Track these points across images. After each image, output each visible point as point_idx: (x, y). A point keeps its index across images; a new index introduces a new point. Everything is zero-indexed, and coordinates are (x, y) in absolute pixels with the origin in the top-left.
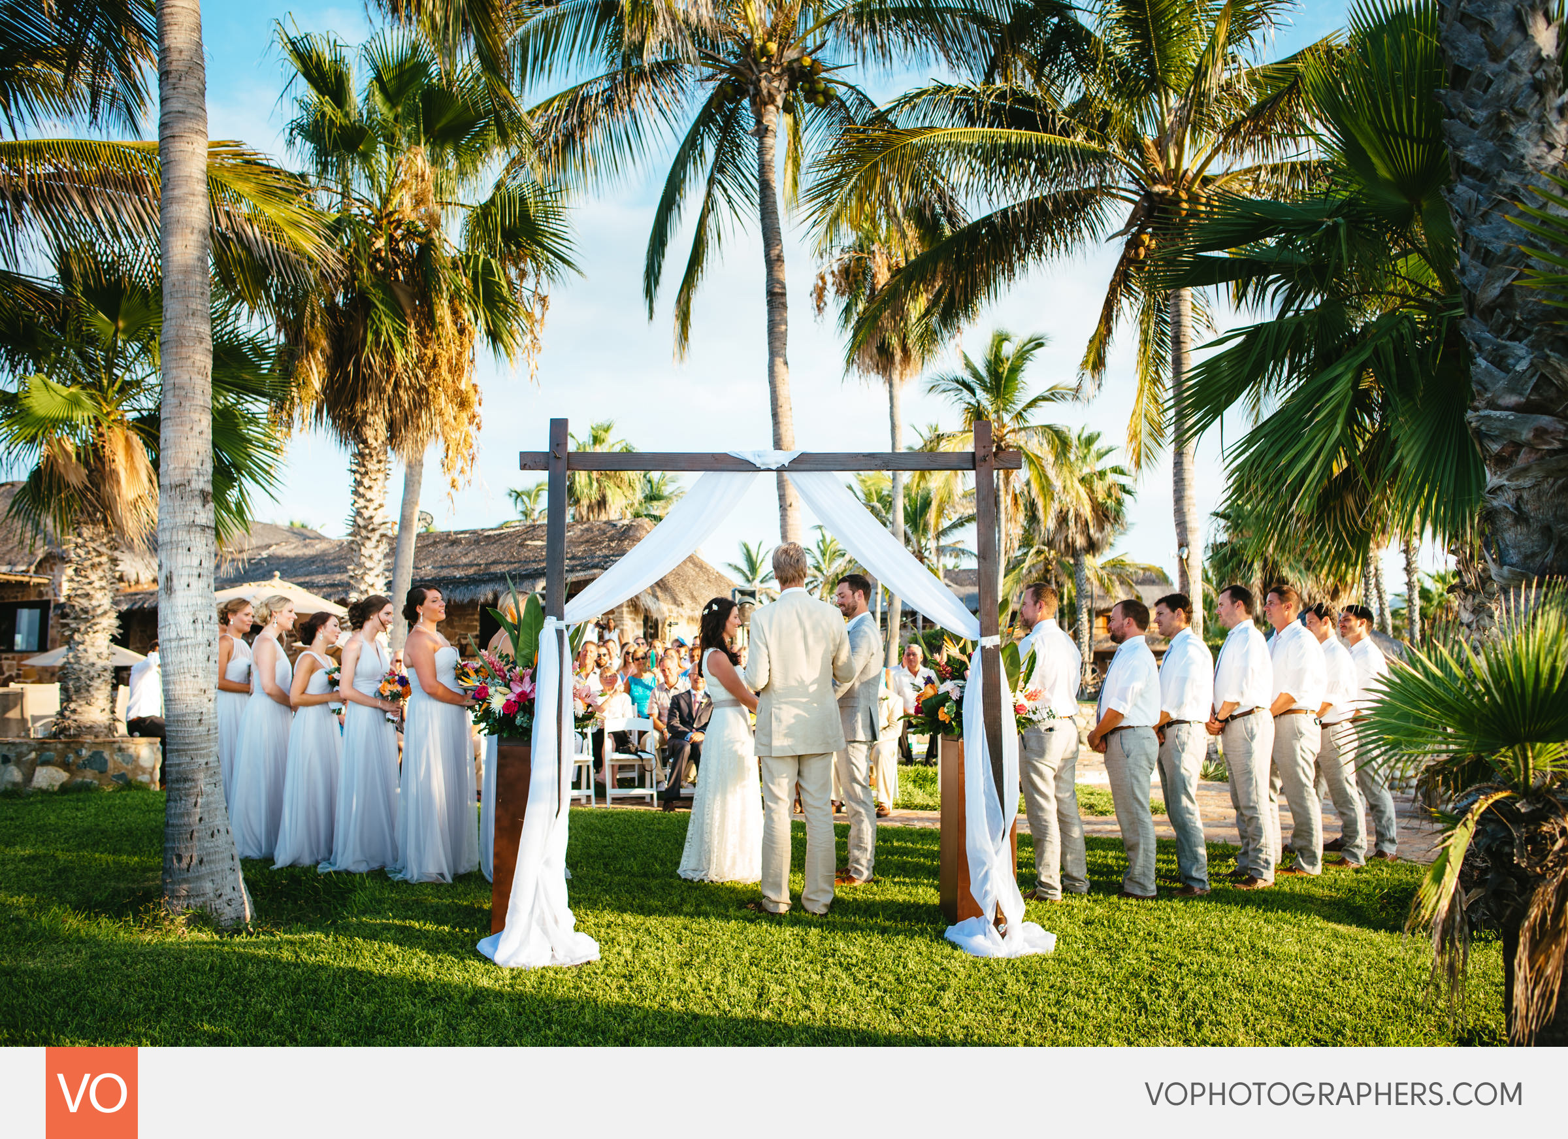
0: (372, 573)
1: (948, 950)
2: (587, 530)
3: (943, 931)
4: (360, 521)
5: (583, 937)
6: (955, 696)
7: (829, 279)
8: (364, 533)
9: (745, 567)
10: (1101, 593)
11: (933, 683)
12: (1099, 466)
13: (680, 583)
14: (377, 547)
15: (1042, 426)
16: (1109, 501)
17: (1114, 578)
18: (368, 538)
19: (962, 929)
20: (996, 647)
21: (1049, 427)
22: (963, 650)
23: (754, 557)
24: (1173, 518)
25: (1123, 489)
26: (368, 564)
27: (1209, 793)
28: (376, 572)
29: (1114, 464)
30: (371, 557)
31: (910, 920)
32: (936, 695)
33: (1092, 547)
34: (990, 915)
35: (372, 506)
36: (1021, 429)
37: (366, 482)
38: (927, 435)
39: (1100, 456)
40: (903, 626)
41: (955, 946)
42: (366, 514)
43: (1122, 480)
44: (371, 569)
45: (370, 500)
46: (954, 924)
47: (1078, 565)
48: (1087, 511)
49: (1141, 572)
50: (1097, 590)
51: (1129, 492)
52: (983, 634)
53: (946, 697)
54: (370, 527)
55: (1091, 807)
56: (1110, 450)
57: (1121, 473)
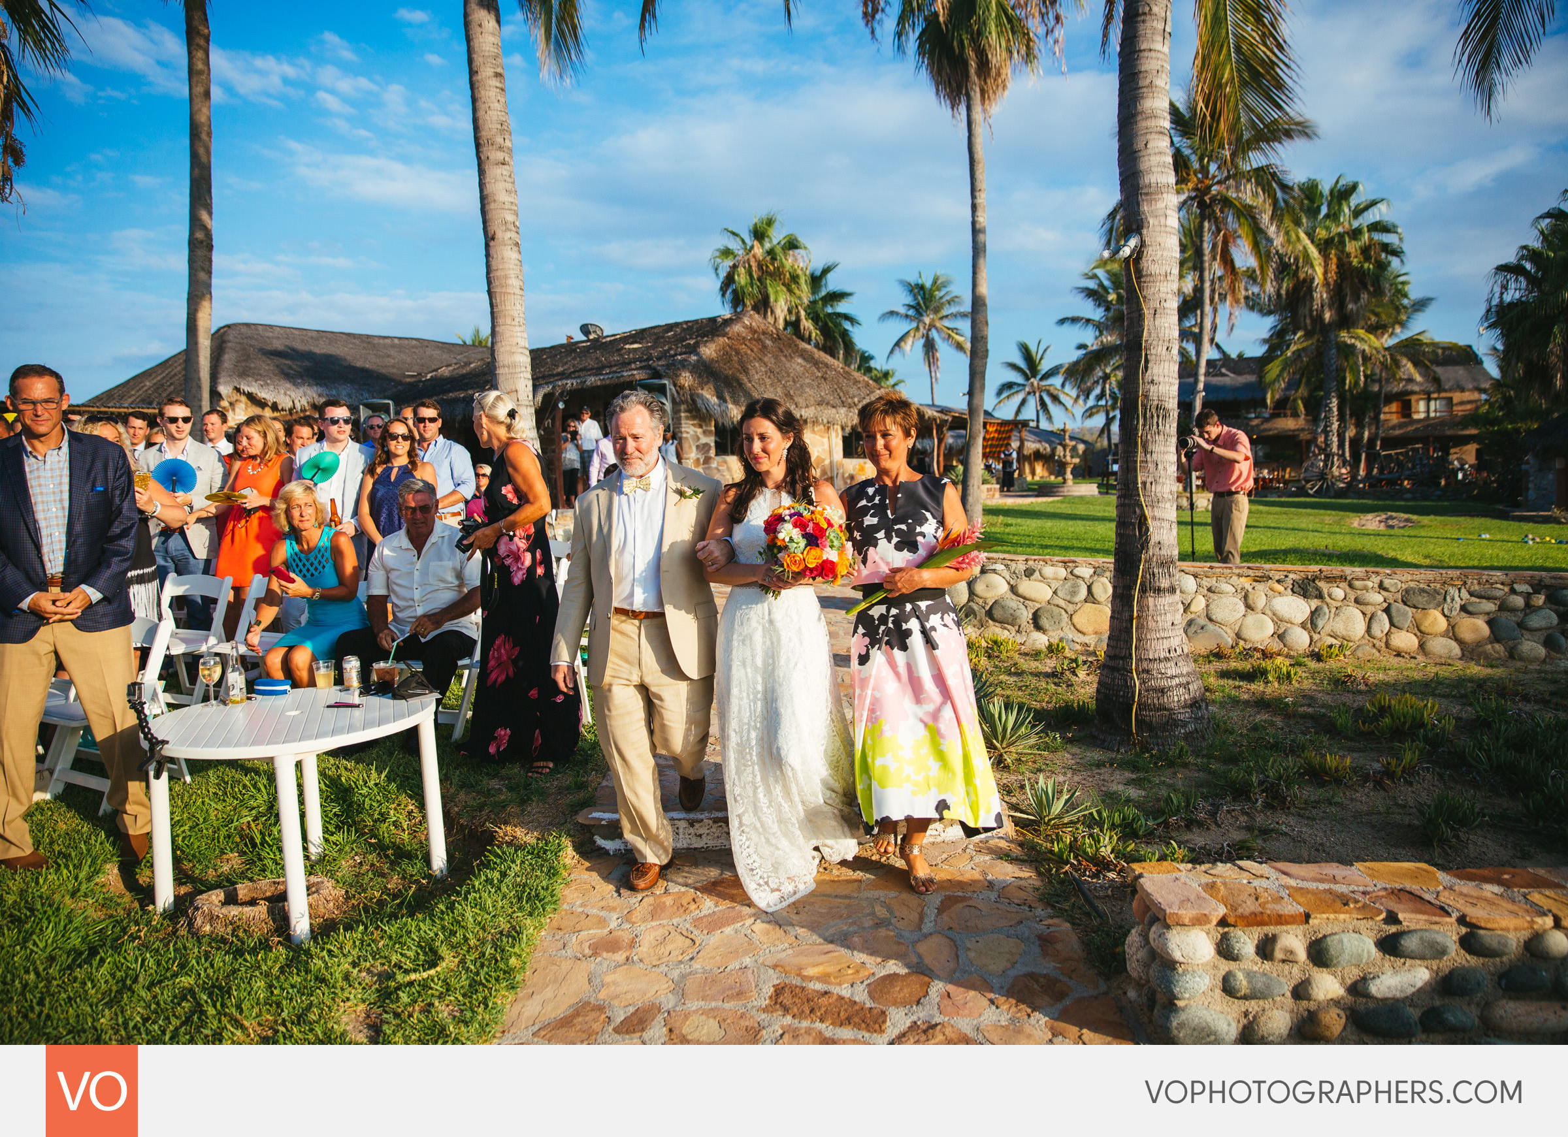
12: (1352, 225)
16: (1367, 265)
25: (1386, 247)
29: (1376, 220)
39: (1357, 213)
47: (1327, 342)
51: (1396, 253)
56: (1372, 203)
57: (1386, 230)
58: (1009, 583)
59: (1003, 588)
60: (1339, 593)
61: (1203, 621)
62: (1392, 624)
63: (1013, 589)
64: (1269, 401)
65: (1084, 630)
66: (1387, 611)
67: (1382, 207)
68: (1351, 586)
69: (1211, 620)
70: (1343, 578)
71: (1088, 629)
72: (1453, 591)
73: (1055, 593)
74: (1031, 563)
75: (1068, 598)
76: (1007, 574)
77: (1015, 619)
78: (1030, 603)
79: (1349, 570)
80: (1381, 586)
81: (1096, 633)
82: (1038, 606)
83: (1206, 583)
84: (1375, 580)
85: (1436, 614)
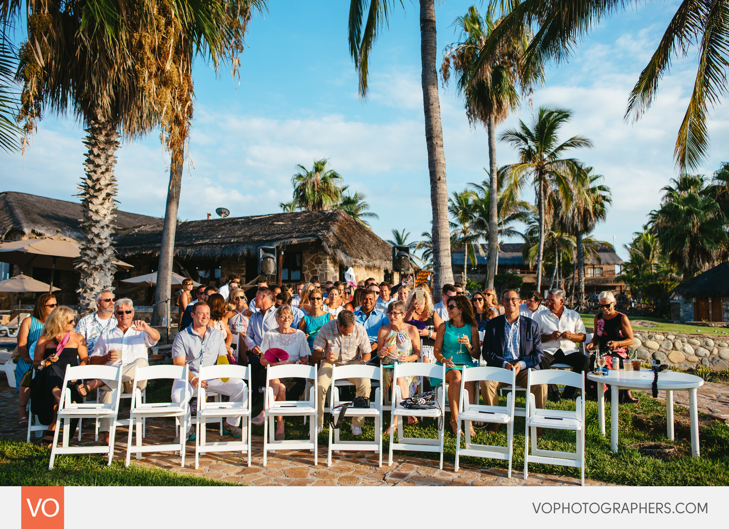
0: (98, 225)
2: (308, 216)
4: (89, 182)
7: (452, 61)
8: (92, 192)
12: (591, 186)
13: (361, 246)
14: (102, 204)
15: (566, 160)
16: (597, 204)
17: (589, 248)
18: (96, 197)
21: (570, 160)
23: (401, 237)
25: (604, 198)
26: (95, 218)
28: (102, 224)
29: (600, 185)
30: (97, 212)
36: (554, 162)
37: (96, 151)
39: (592, 181)
42: (95, 177)
43: (604, 193)
44: (97, 222)
45: (99, 166)
49: (600, 245)
51: (608, 201)
54: (97, 187)
56: (597, 177)
57: (604, 190)
58: (642, 342)
59: (640, 343)
63: (644, 344)
64: (530, 266)
65: (674, 362)
67: (600, 179)
71: (676, 361)
73: (660, 346)
74: (650, 333)
75: (666, 348)
76: (641, 338)
77: (646, 357)
78: (651, 350)
81: (678, 363)
82: (654, 351)
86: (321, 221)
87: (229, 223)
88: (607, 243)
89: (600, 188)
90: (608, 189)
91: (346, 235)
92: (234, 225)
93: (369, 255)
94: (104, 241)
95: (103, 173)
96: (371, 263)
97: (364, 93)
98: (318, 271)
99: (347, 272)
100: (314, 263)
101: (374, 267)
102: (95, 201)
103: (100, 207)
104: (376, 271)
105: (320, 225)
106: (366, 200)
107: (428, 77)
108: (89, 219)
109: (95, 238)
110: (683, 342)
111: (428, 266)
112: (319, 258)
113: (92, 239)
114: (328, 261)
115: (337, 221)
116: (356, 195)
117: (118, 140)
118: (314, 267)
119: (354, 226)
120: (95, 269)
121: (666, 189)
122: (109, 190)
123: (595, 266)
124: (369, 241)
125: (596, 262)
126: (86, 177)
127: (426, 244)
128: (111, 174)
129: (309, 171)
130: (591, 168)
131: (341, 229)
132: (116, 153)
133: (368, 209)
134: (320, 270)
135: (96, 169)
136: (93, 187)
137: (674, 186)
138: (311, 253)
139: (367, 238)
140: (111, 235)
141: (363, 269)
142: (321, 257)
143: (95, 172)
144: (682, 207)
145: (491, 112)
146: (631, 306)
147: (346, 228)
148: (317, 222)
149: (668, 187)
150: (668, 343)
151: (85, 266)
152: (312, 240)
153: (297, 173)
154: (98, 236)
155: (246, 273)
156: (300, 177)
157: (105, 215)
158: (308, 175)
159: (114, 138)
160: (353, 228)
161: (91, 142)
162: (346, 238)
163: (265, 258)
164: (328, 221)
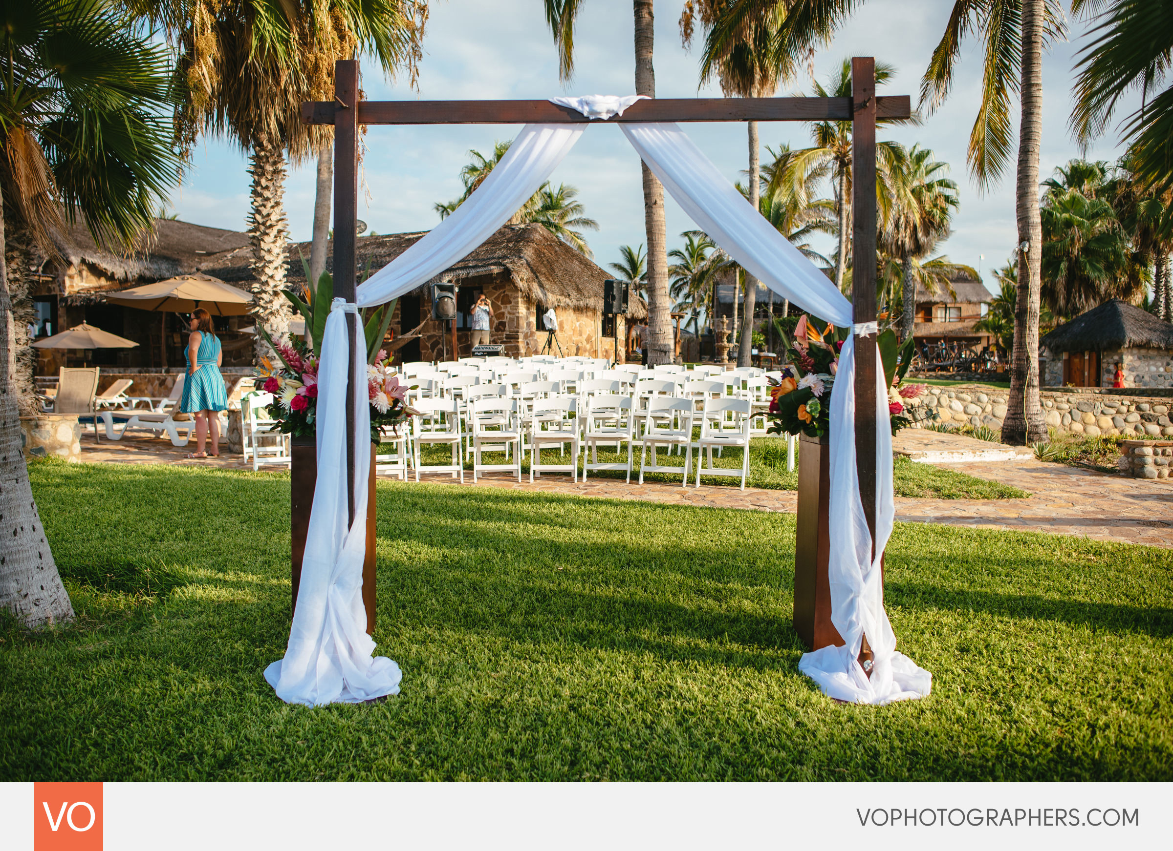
0: (272, 266)
1: (804, 693)
3: (797, 659)
4: (258, 217)
5: (385, 663)
6: (818, 391)
7: (697, 8)
8: (262, 228)
9: (626, 266)
10: (923, 289)
11: (792, 376)
12: (927, 180)
13: (567, 278)
14: (274, 242)
16: (935, 210)
17: (934, 276)
18: (267, 234)
19: (819, 660)
20: (872, 335)
21: (887, 144)
22: (828, 339)
23: (636, 258)
24: (1015, 214)
25: (947, 199)
26: (268, 257)
27: (1048, 475)
28: (275, 264)
29: (941, 178)
30: (269, 251)
31: (760, 643)
32: (796, 390)
33: (919, 249)
34: (855, 650)
35: (269, 205)
37: (263, 182)
38: (779, 153)
39: (928, 172)
40: (756, 316)
41: (812, 685)
42: (265, 212)
43: (947, 191)
44: (270, 262)
45: (268, 199)
46: (811, 649)
47: (906, 265)
48: (916, 218)
49: (958, 271)
50: (918, 287)
51: (953, 203)
52: (856, 320)
53: (807, 394)
54: (268, 224)
55: (937, 490)
56: (938, 166)
57: (948, 186)
60: (1050, 404)
61: (990, 417)
62: (1072, 419)
66: (1070, 413)
67: (944, 168)
68: (1055, 401)
69: (994, 416)
70: (1052, 397)
72: (1098, 404)
79: (1054, 393)
80: (1068, 401)
83: (992, 398)
84: (1066, 398)
85: (1090, 414)
86: (509, 241)
87: (371, 244)
88: (967, 267)
89: (942, 183)
90: (954, 184)
91: (545, 262)
92: (378, 247)
93: (579, 290)
94: (279, 283)
95: (273, 207)
96: (581, 303)
97: (567, 76)
98: (506, 314)
99: (546, 315)
100: (499, 303)
101: (587, 308)
102: (266, 238)
103: (272, 245)
104: (590, 313)
105: (507, 247)
106: (578, 199)
107: (642, 76)
108: (261, 259)
109: (269, 280)
110: (950, 397)
111: (680, 305)
112: (507, 295)
113: (267, 281)
114: (520, 300)
115: (533, 241)
116: (561, 190)
117: (284, 167)
118: (501, 308)
119: (557, 249)
120: (272, 313)
121: (1049, 184)
122: (280, 226)
123: (949, 306)
124: (579, 269)
125: (949, 300)
126: (253, 212)
127: (678, 270)
128: (280, 207)
129: (487, 161)
130: (928, 152)
131: (538, 253)
132: (283, 183)
133: (581, 212)
134: (509, 313)
135: (265, 203)
136: (264, 224)
137: (1060, 179)
138: (495, 288)
139: (576, 266)
140: (285, 276)
141: (571, 311)
142: (509, 294)
143: (265, 206)
144: (1058, 215)
145: (752, 82)
146: (986, 366)
147: (546, 251)
148: (503, 242)
149: (1051, 181)
150: (932, 399)
151: (261, 310)
152: (496, 270)
153: (469, 163)
154: (272, 277)
155: (402, 318)
156: (473, 169)
157: (278, 254)
158: (485, 166)
159: (280, 166)
160: (556, 252)
161: (258, 171)
162: (545, 267)
163: (441, 298)
164: (519, 242)
